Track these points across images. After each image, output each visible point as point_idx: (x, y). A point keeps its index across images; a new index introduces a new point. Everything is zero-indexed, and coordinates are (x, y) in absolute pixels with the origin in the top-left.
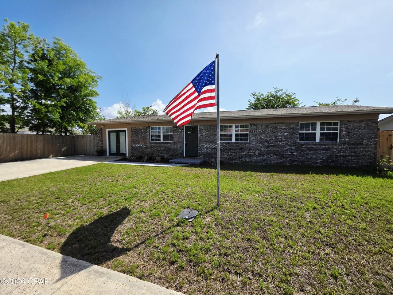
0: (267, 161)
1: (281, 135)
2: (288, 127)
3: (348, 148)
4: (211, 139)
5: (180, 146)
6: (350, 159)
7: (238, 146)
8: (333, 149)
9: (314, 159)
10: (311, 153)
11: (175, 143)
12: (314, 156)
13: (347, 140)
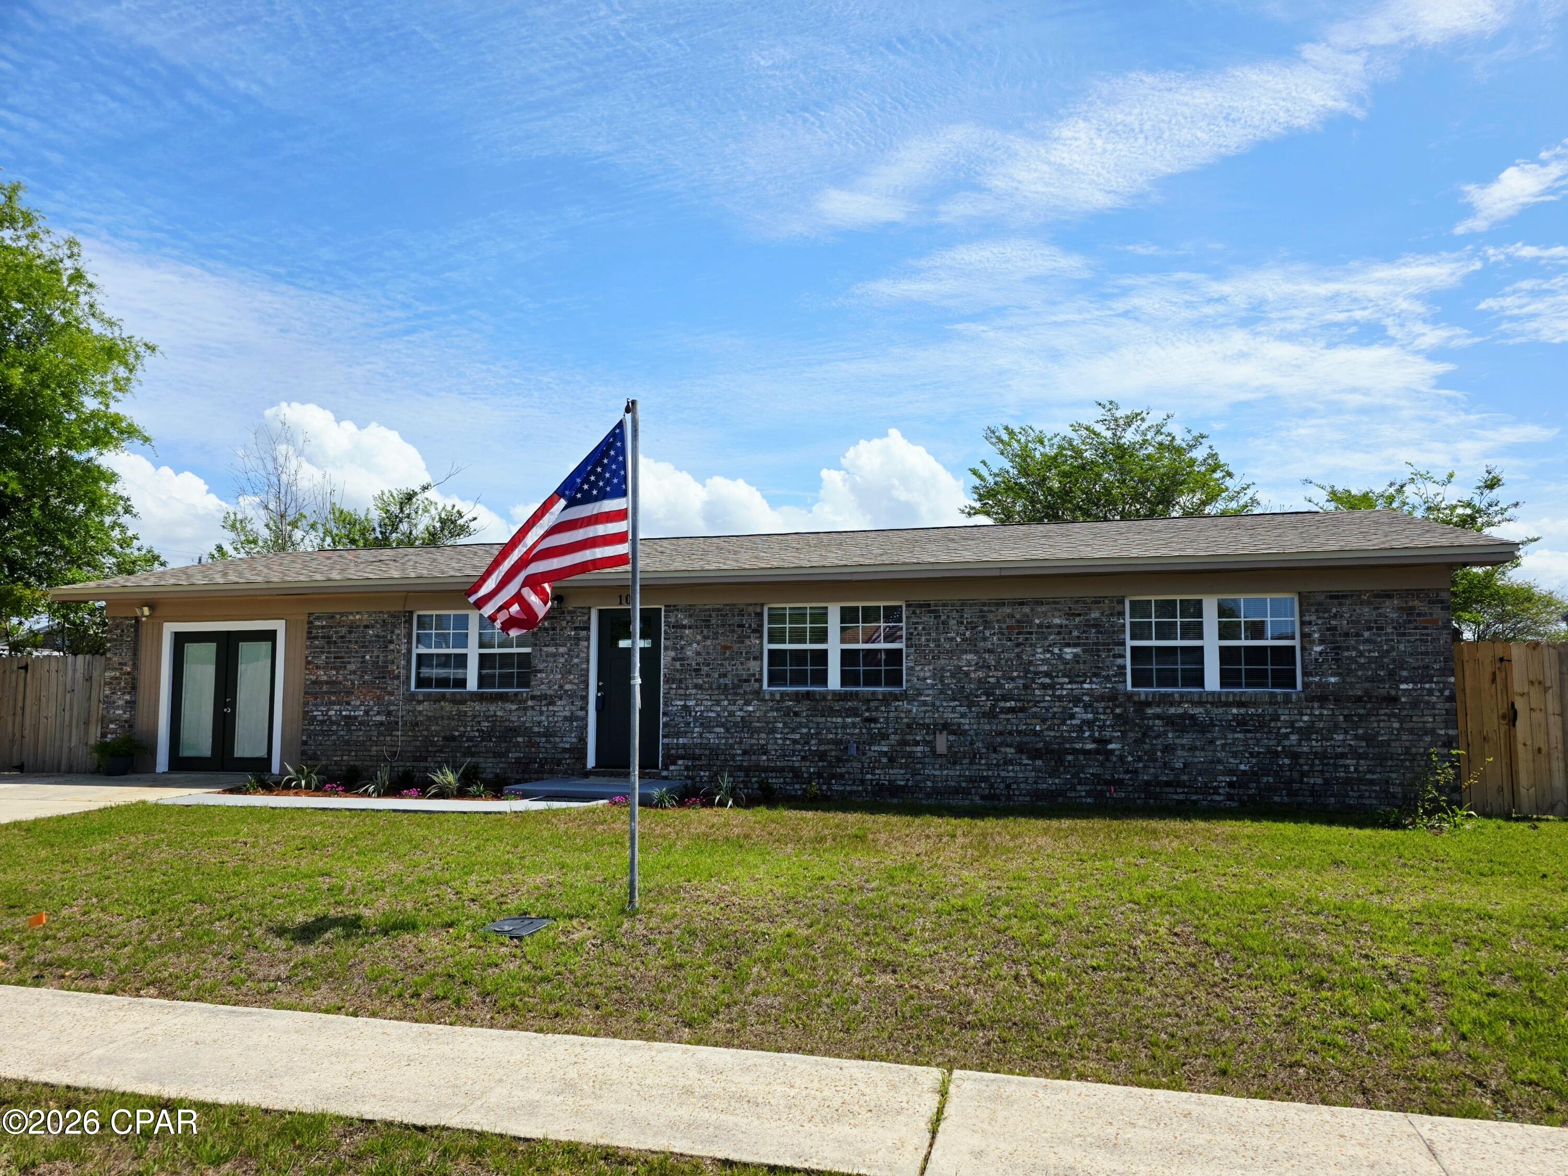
0: (992, 786)
1: (1048, 656)
2: (1077, 619)
3: (1341, 718)
4: (725, 675)
5: (568, 714)
6: (1352, 769)
7: (854, 712)
8: (1279, 724)
9: (1200, 774)
10: (1184, 741)
11: (544, 697)
12: (1200, 757)
13: (1333, 680)
